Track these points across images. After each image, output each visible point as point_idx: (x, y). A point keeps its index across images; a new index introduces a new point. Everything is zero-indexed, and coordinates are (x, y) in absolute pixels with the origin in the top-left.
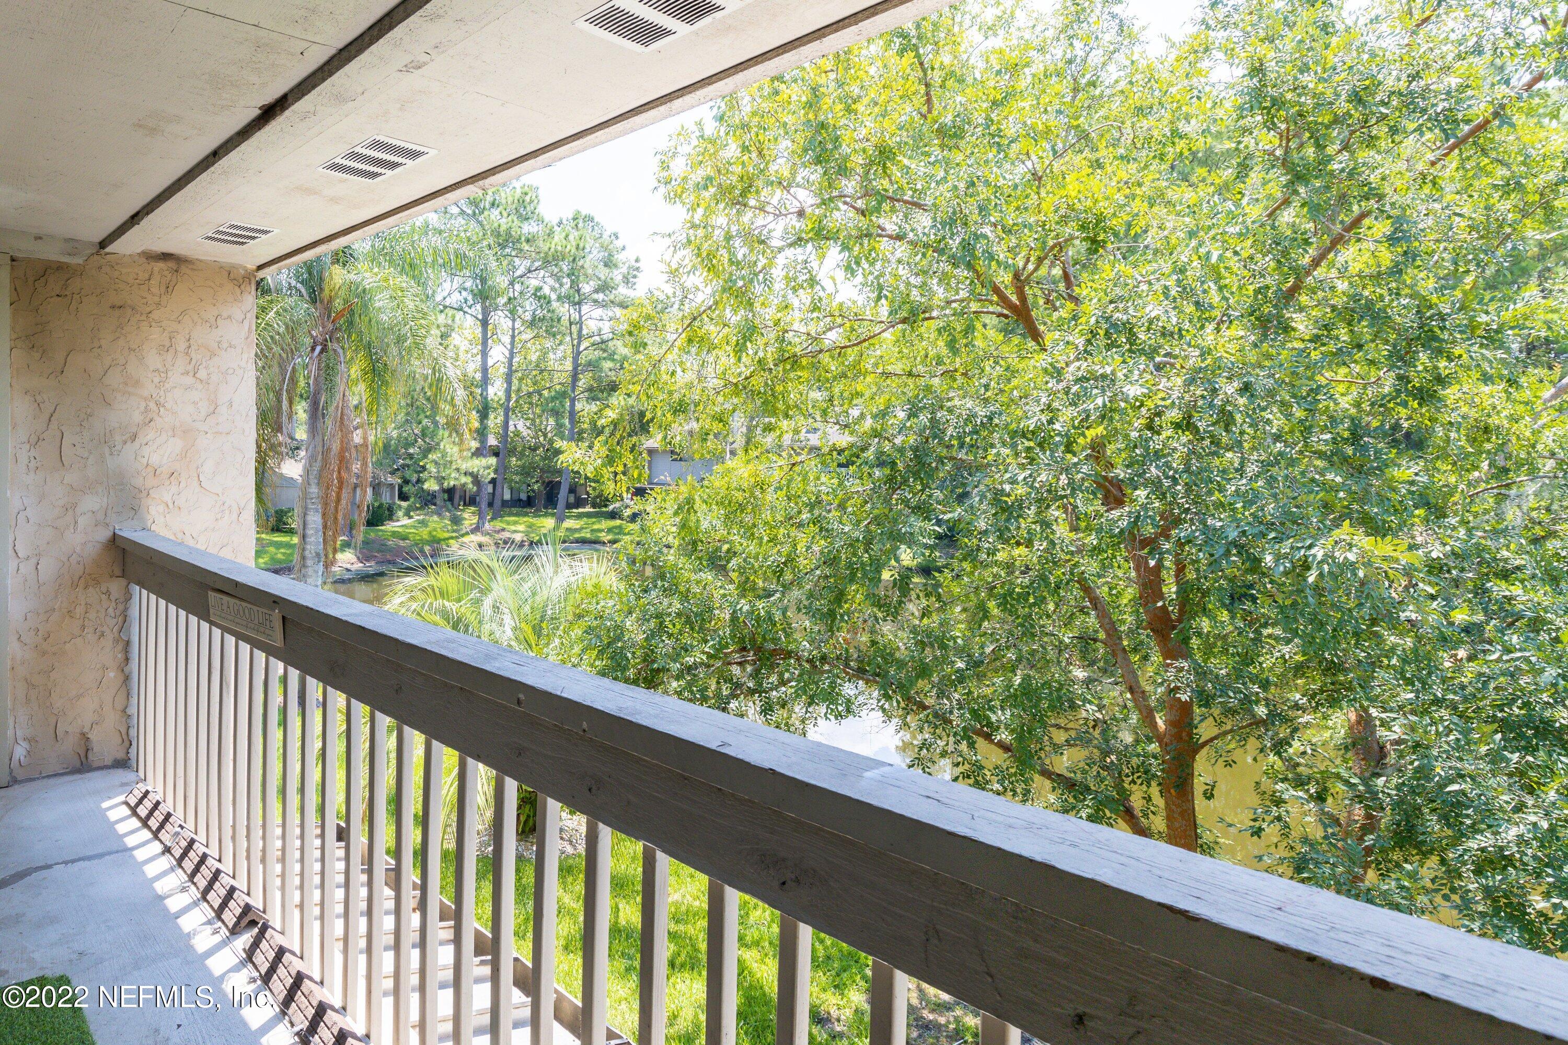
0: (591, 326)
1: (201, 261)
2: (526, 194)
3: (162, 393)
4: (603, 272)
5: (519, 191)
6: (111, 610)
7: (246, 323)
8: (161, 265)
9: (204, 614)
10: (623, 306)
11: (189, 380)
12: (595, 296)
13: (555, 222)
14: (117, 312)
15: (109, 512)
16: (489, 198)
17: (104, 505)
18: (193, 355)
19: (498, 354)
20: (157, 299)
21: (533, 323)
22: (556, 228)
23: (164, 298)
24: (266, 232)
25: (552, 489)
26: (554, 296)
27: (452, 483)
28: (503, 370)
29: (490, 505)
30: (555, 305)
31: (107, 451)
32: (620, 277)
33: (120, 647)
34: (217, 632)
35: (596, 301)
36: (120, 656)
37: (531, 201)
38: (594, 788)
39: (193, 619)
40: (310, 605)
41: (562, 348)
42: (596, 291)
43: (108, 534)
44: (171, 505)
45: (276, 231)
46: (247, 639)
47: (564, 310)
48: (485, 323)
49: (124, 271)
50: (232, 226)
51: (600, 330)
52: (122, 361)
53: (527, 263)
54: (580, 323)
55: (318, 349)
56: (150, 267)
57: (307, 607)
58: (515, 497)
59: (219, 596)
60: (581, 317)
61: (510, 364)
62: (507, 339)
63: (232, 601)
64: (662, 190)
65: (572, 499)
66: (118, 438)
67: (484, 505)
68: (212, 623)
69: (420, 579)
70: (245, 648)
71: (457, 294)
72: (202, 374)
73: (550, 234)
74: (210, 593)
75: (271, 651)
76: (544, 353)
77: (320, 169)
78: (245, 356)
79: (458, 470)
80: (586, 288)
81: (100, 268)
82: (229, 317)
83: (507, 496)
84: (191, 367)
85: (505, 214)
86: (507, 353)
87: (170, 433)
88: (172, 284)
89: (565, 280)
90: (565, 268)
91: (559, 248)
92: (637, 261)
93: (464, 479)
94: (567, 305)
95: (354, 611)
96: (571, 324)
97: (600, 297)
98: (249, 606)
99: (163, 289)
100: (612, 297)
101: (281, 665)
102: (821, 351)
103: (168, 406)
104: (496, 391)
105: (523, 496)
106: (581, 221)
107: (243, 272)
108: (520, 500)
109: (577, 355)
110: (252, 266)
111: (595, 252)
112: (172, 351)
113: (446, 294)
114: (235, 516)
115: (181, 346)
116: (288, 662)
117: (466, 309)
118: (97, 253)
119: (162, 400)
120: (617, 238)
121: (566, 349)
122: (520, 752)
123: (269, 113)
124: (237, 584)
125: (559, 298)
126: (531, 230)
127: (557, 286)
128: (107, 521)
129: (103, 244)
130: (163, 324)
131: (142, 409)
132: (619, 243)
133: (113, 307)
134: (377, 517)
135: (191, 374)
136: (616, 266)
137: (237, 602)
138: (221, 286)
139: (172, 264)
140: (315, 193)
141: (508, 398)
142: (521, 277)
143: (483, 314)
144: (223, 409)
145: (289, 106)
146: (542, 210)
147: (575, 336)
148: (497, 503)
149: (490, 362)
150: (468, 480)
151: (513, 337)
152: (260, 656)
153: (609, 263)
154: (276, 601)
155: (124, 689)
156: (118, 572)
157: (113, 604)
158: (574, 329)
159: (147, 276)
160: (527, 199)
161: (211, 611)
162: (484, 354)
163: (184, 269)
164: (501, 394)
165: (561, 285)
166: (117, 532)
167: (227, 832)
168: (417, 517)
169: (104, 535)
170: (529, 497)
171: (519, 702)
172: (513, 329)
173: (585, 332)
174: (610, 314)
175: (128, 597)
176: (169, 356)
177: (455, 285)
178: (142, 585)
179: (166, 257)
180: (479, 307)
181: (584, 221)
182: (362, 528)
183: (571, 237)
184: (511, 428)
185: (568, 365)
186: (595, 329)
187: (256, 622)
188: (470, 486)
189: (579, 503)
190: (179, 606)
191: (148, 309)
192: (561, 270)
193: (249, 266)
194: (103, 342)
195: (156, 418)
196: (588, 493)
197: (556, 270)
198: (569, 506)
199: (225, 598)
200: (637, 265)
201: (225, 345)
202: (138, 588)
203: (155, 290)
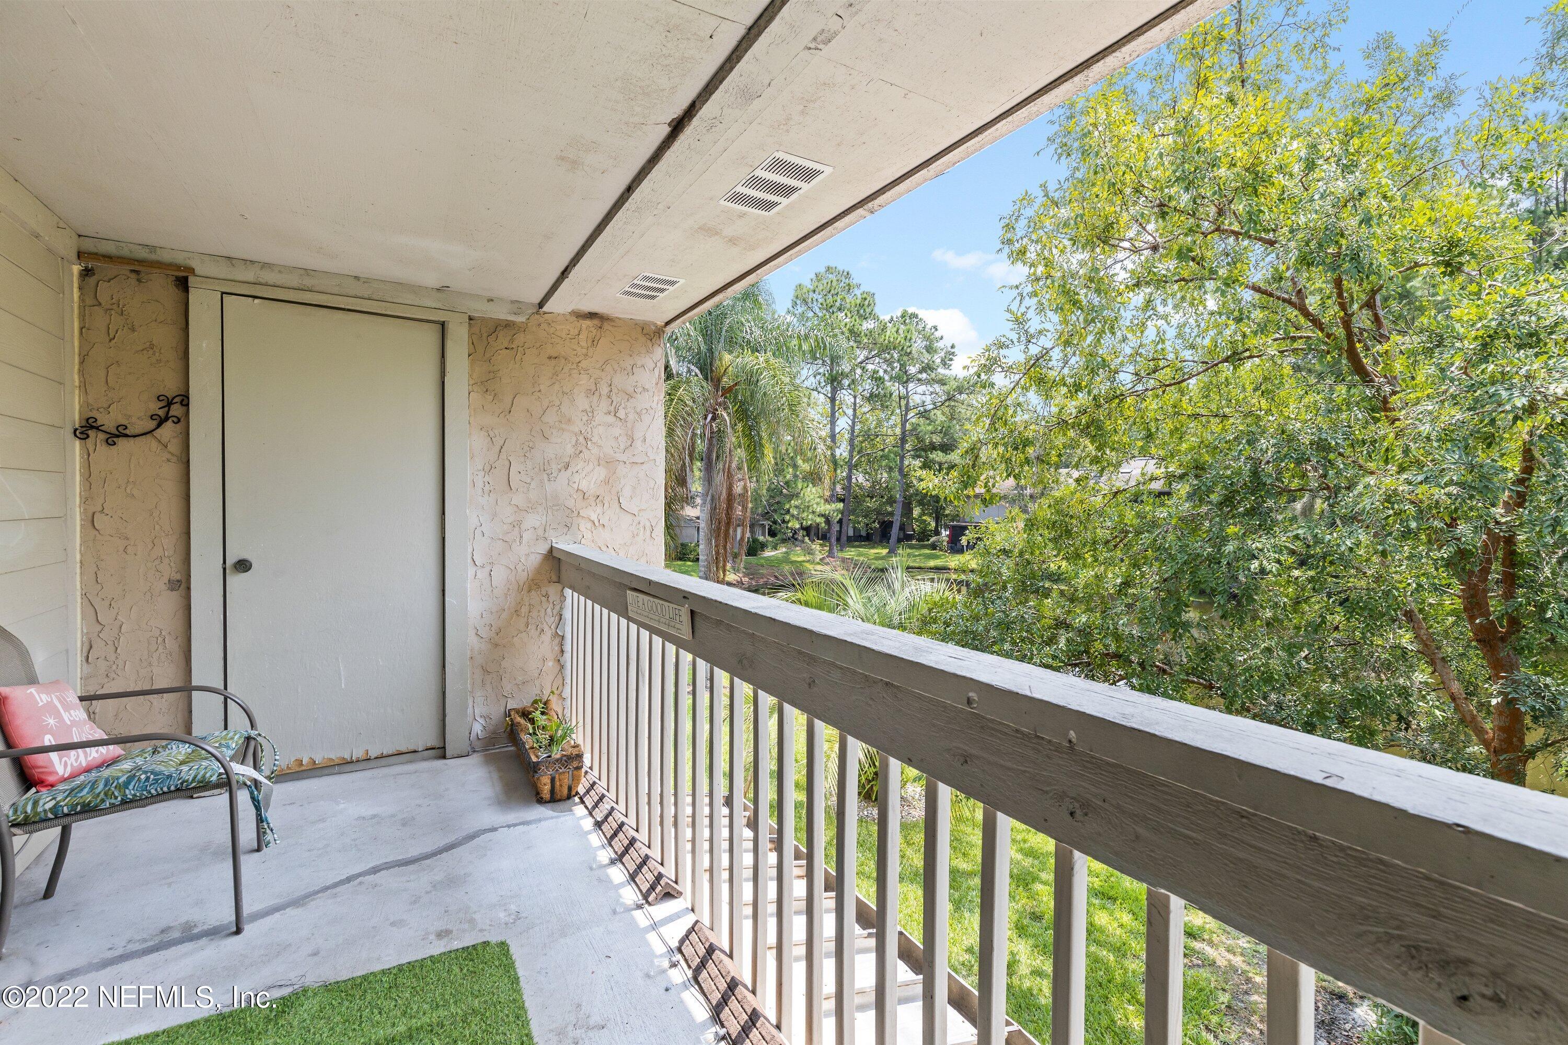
0: (916, 399)
1: (620, 319)
2: (865, 299)
3: (589, 430)
4: (926, 357)
5: (859, 296)
6: (549, 610)
7: (657, 371)
8: (588, 322)
9: (623, 612)
10: (942, 382)
11: (611, 419)
12: (920, 376)
13: (887, 318)
14: (553, 362)
15: (547, 528)
16: (838, 304)
17: (544, 523)
18: (614, 397)
19: (843, 423)
20: (584, 351)
21: (871, 398)
22: (888, 324)
23: (591, 350)
24: (672, 283)
25: (886, 527)
26: (887, 378)
27: (809, 522)
28: (847, 436)
29: (838, 540)
30: (888, 384)
31: (545, 477)
32: (939, 360)
33: (557, 640)
34: (633, 627)
35: (919, 380)
36: (556, 648)
37: (869, 305)
38: (1079, 813)
39: (614, 616)
40: (719, 599)
41: (893, 417)
42: (920, 372)
43: (547, 547)
44: (597, 524)
45: (682, 281)
46: (660, 633)
47: (895, 388)
48: (833, 400)
49: (558, 327)
50: (646, 278)
51: (924, 402)
52: (558, 403)
53: (865, 353)
54: (907, 397)
55: (710, 416)
56: (579, 325)
57: (716, 601)
58: (857, 534)
59: (635, 594)
60: (907, 393)
61: (853, 431)
62: (850, 412)
63: (646, 598)
64: (1006, 250)
65: (902, 536)
66: (554, 467)
67: (833, 540)
68: (629, 619)
69: (789, 594)
70: (658, 641)
71: (812, 379)
72: (621, 414)
73: (884, 329)
74: (628, 592)
75: (680, 644)
76: (879, 423)
77: (722, 202)
78: (656, 398)
79: (813, 512)
80: (912, 370)
81: (540, 325)
82: (643, 366)
83: (851, 533)
84: (612, 409)
85: (849, 315)
86: (850, 423)
87: (596, 463)
88: (597, 338)
89: (895, 365)
90: (896, 356)
91: (892, 340)
92: (953, 347)
93: (818, 520)
94: (897, 384)
95: (760, 604)
96: (900, 398)
97: (924, 376)
98: (661, 602)
99: (590, 343)
100: (933, 375)
101: (690, 657)
102: (1147, 390)
103: (594, 440)
104: (842, 451)
105: (863, 533)
106: (908, 318)
107: (653, 328)
108: (861, 536)
109: (904, 422)
110: (660, 323)
111: (919, 342)
112: (597, 394)
113: (803, 378)
114: (648, 533)
115: (605, 390)
116: (696, 654)
117: (819, 389)
118: (537, 313)
119: (589, 436)
120: (936, 330)
121: (896, 419)
122: (966, 759)
123: (678, 126)
124: (650, 582)
125: (891, 378)
126: (869, 327)
127: (889, 369)
128: (546, 535)
129: (541, 305)
130: (589, 372)
131: (574, 442)
132: (938, 334)
133: (550, 358)
134: (754, 549)
135: (613, 414)
136: (935, 351)
137: (652, 599)
138: (636, 339)
139: (596, 322)
140: (717, 233)
141: (851, 457)
142: (861, 363)
143: (832, 393)
144: (638, 443)
145: (697, 111)
146: (877, 310)
147: (903, 409)
148: (844, 538)
149: (837, 430)
150: (823, 520)
151: (855, 410)
152: (671, 648)
153: (930, 349)
154: (686, 596)
155: (560, 676)
156: (554, 578)
157: (551, 605)
158: (903, 403)
159: (577, 332)
160: (866, 303)
161: (630, 608)
162: (833, 423)
163: (606, 326)
164: (846, 454)
165: (893, 369)
166: (554, 545)
167: (644, 799)
168: (783, 549)
169: (543, 548)
170: (868, 534)
171: (969, 702)
172: (855, 404)
173: (911, 404)
174: (931, 390)
175: (563, 597)
176: (596, 398)
177: (811, 372)
178: (574, 589)
179: (592, 315)
180: (829, 388)
181: (910, 318)
182: (744, 557)
183: (901, 331)
184: (854, 480)
185: (898, 431)
186: (918, 401)
187: (667, 617)
188: (823, 525)
189: (909, 538)
190: (602, 605)
191: (578, 360)
192: (892, 357)
193: (659, 323)
194: (542, 387)
195: (584, 450)
196: (914, 530)
197: (888, 357)
198: (899, 540)
199: (641, 596)
200: (953, 350)
201: (639, 390)
202: (571, 591)
203: (583, 344)
